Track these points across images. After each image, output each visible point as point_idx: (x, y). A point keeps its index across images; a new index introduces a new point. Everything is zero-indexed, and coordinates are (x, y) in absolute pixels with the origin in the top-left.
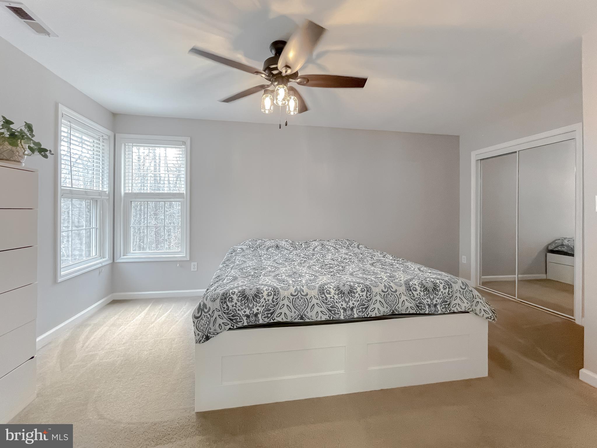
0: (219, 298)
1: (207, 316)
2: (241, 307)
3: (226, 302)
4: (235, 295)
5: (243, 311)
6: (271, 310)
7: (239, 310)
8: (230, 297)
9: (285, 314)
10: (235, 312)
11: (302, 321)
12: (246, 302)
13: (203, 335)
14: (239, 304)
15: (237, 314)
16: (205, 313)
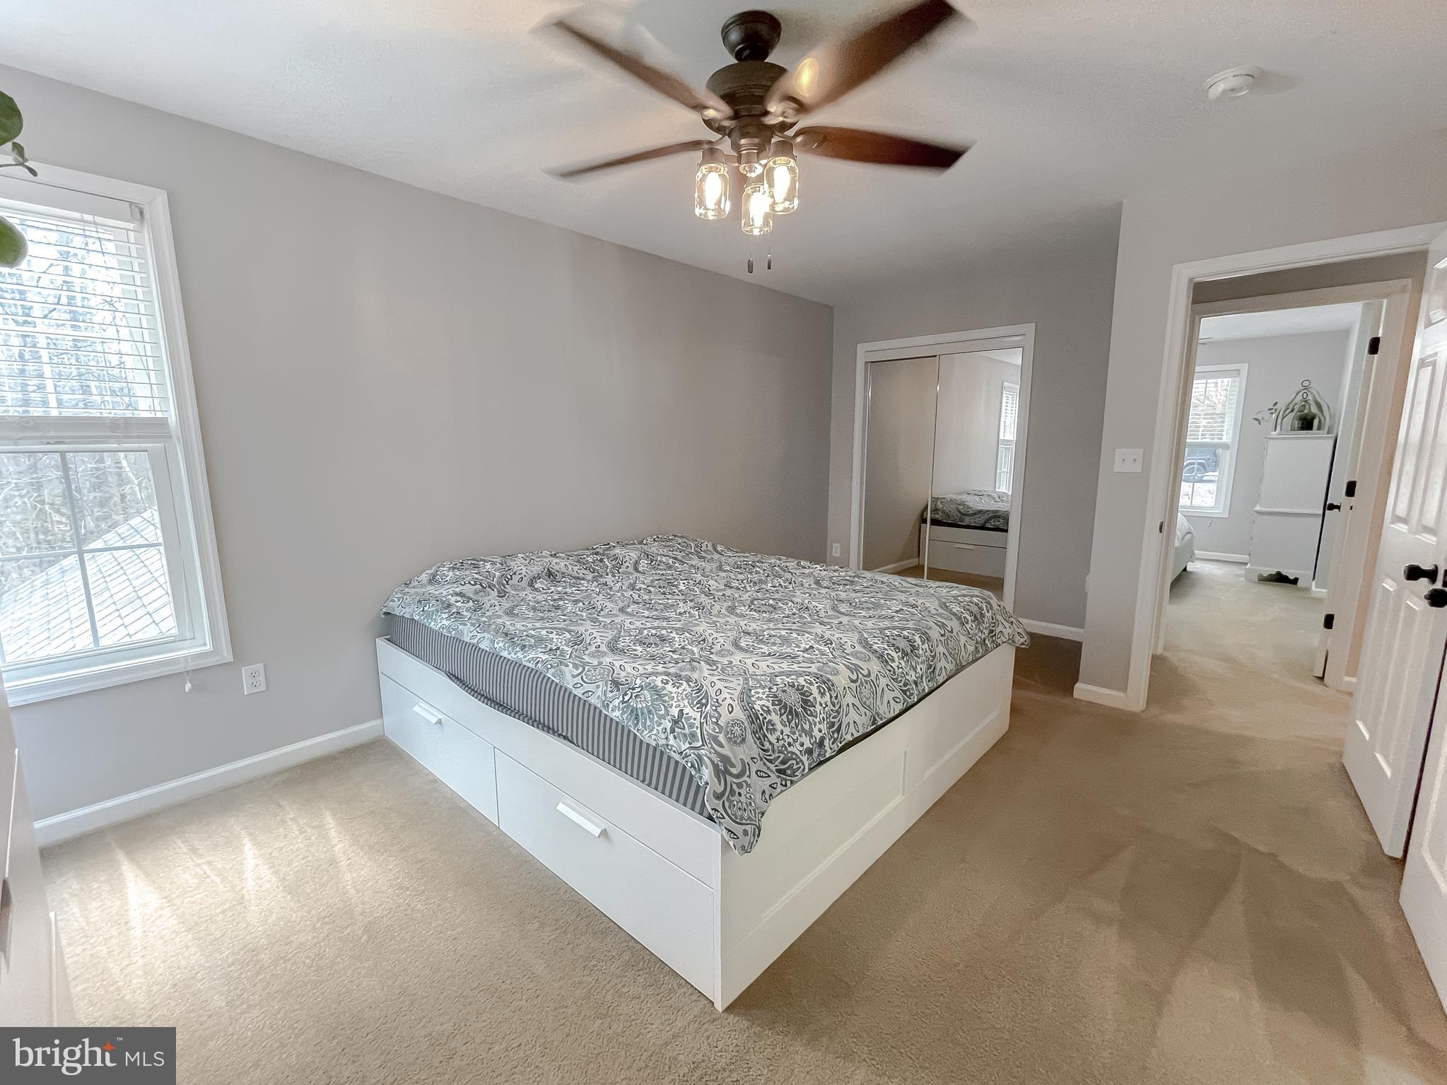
0: (749, 731)
1: (745, 782)
2: (792, 735)
3: (765, 736)
4: (773, 714)
5: (797, 744)
6: (834, 722)
7: (790, 744)
8: (766, 721)
9: (855, 722)
10: (786, 752)
11: (874, 727)
12: (797, 721)
13: (754, 829)
14: (787, 731)
15: (789, 755)
16: (738, 776)
